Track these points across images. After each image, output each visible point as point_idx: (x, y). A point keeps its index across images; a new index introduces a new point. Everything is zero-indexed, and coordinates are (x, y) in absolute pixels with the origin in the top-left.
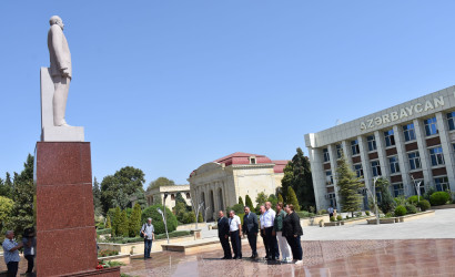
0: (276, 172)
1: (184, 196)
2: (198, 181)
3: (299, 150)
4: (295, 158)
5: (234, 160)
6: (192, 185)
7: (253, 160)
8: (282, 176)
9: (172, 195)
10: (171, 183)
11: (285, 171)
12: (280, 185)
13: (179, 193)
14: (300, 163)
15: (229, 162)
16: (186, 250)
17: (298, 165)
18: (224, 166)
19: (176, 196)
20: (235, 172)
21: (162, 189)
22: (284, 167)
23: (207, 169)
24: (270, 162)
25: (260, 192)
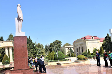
0: (100, 41)
1: (72, 49)
2: (76, 44)
3: (108, 34)
4: (106, 37)
5: (86, 38)
6: (74, 46)
7: (93, 38)
8: (102, 43)
9: (69, 48)
10: (70, 45)
11: (104, 41)
12: (102, 46)
13: (70, 48)
14: (108, 39)
15: (85, 39)
16: (62, 65)
17: (107, 39)
18: (83, 40)
19: (70, 49)
20: (87, 42)
21: (66, 47)
22: (103, 40)
23: (78, 41)
24: (99, 38)
25: (94, 48)
